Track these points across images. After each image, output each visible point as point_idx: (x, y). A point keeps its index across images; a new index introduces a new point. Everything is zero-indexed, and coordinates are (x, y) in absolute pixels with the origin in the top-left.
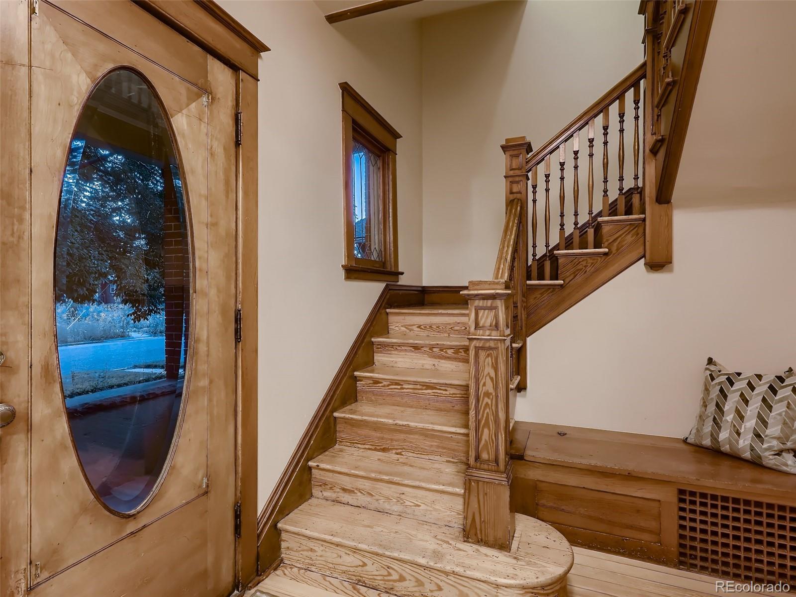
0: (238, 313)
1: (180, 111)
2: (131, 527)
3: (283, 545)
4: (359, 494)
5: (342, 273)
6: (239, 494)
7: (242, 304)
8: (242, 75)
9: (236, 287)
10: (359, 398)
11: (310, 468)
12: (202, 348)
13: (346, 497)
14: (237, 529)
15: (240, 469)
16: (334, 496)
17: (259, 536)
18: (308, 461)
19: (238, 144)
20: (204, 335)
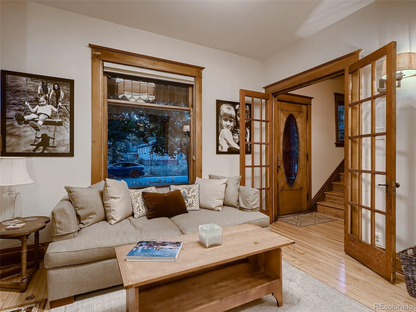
0: (307, 155)
1: (297, 118)
2: (291, 189)
3: (318, 208)
4: (338, 200)
5: (335, 145)
6: (308, 192)
7: (308, 153)
8: (308, 105)
9: (307, 149)
10: (341, 181)
11: (325, 194)
12: (301, 161)
13: (335, 201)
14: (308, 199)
15: (308, 187)
16: (332, 201)
17: (312, 203)
18: (324, 192)
19: (307, 120)
20: (301, 158)
